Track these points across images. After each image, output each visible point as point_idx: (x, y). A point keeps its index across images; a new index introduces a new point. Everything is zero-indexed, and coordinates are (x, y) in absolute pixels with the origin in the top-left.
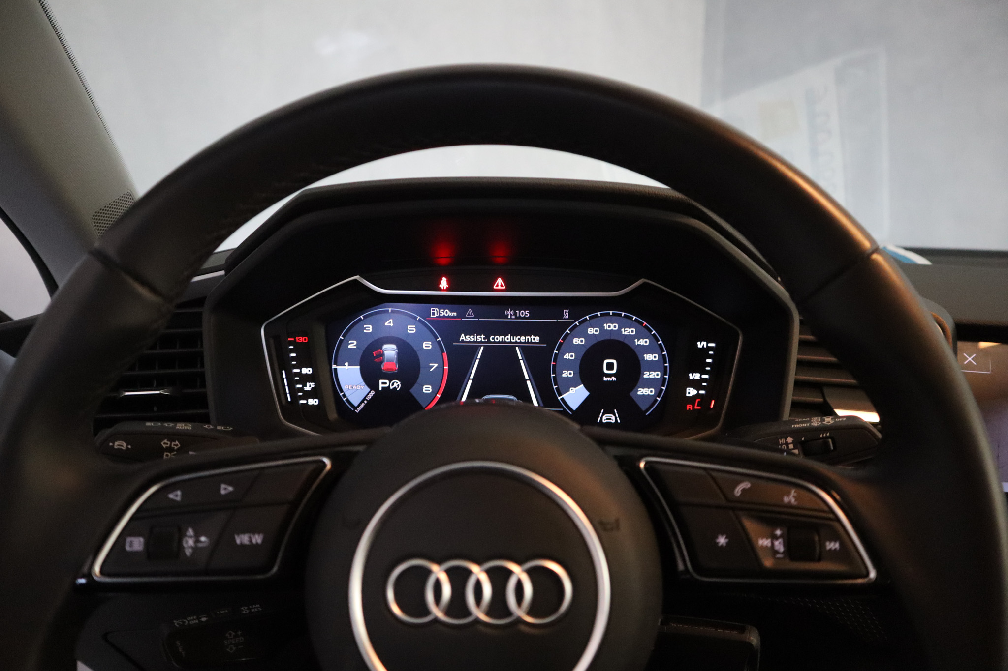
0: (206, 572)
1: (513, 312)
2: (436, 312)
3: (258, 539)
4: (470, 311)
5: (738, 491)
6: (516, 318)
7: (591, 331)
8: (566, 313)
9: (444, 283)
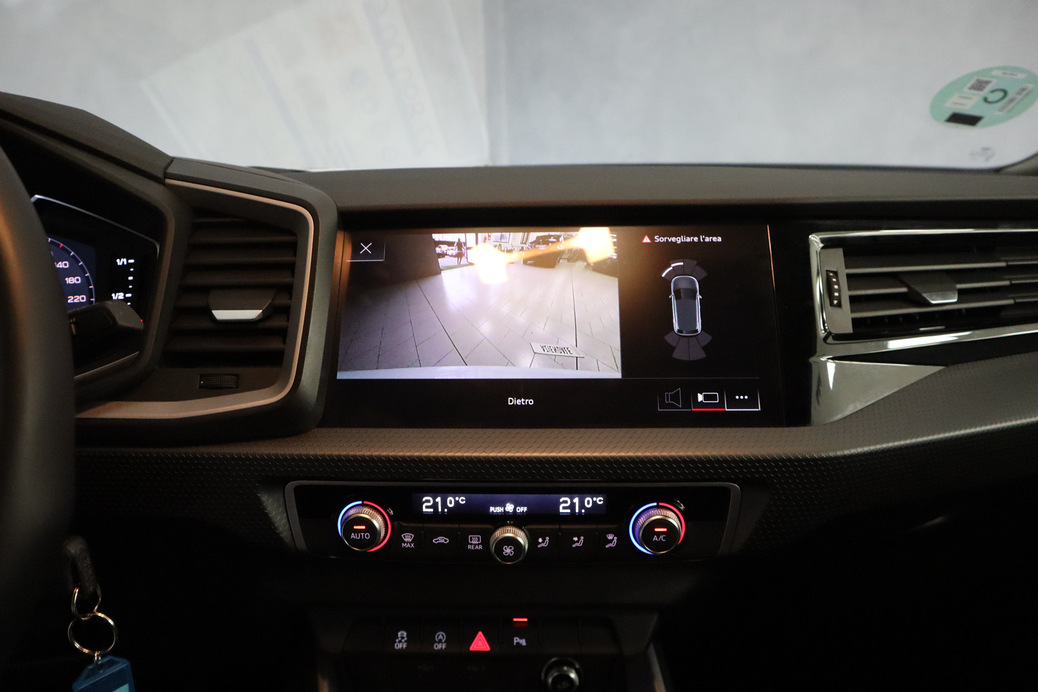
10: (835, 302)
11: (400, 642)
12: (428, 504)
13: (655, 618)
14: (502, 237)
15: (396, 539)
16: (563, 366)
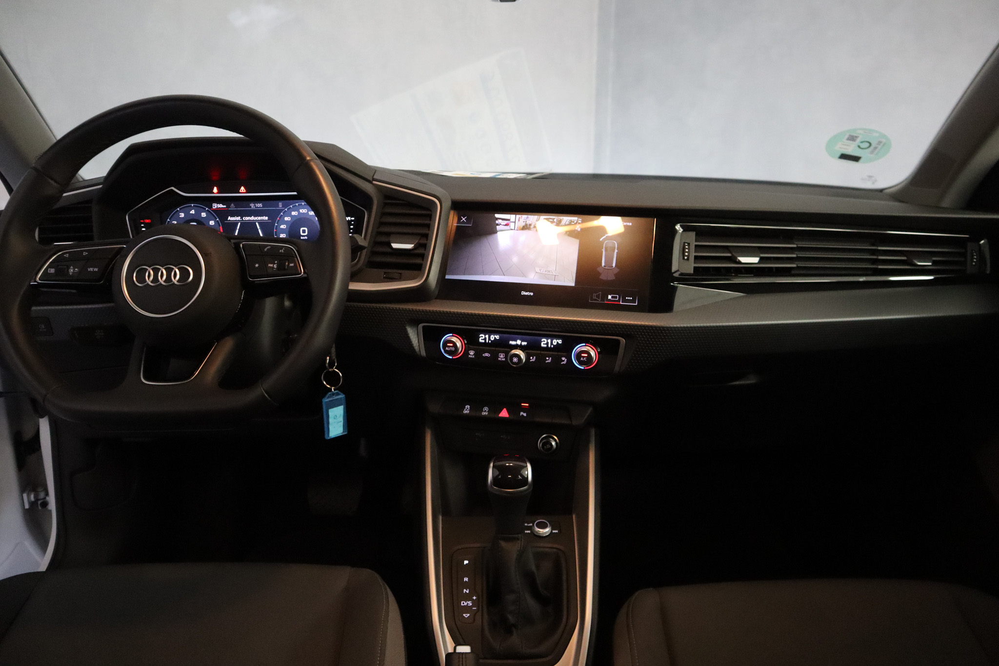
0: (78, 280)
1: (254, 205)
2: (215, 206)
3: (96, 270)
4: (232, 205)
5: (266, 250)
6: (256, 207)
7: (294, 213)
8: (280, 205)
9: (215, 190)
10: (686, 258)
11: (466, 410)
12: (482, 338)
13: (590, 410)
14: (527, 218)
15: (466, 353)
16: (548, 279)
